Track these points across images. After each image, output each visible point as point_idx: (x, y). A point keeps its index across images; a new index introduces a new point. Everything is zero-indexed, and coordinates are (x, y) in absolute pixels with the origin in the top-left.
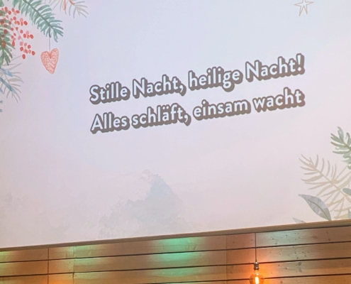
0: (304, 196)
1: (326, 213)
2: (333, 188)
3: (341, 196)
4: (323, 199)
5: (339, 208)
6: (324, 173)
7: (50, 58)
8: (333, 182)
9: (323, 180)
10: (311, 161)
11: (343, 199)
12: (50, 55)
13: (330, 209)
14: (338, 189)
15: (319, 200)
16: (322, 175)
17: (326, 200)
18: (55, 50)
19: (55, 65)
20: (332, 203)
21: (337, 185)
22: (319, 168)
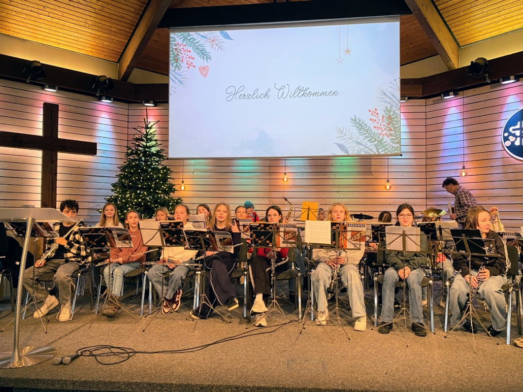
0: (337, 144)
1: (347, 151)
2: (351, 141)
3: (354, 145)
4: (345, 145)
5: (353, 149)
6: (347, 134)
7: (204, 70)
8: (351, 138)
9: (346, 137)
10: (341, 129)
11: (355, 146)
12: (204, 69)
13: (349, 150)
14: (353, 141)
15: (344, 146)
16: (345, 135)
17: (347, 146)
18: (206, 66)
19: (207, 74)
20: (350, 148)
21: (353, 140)
22: (344, 132)
